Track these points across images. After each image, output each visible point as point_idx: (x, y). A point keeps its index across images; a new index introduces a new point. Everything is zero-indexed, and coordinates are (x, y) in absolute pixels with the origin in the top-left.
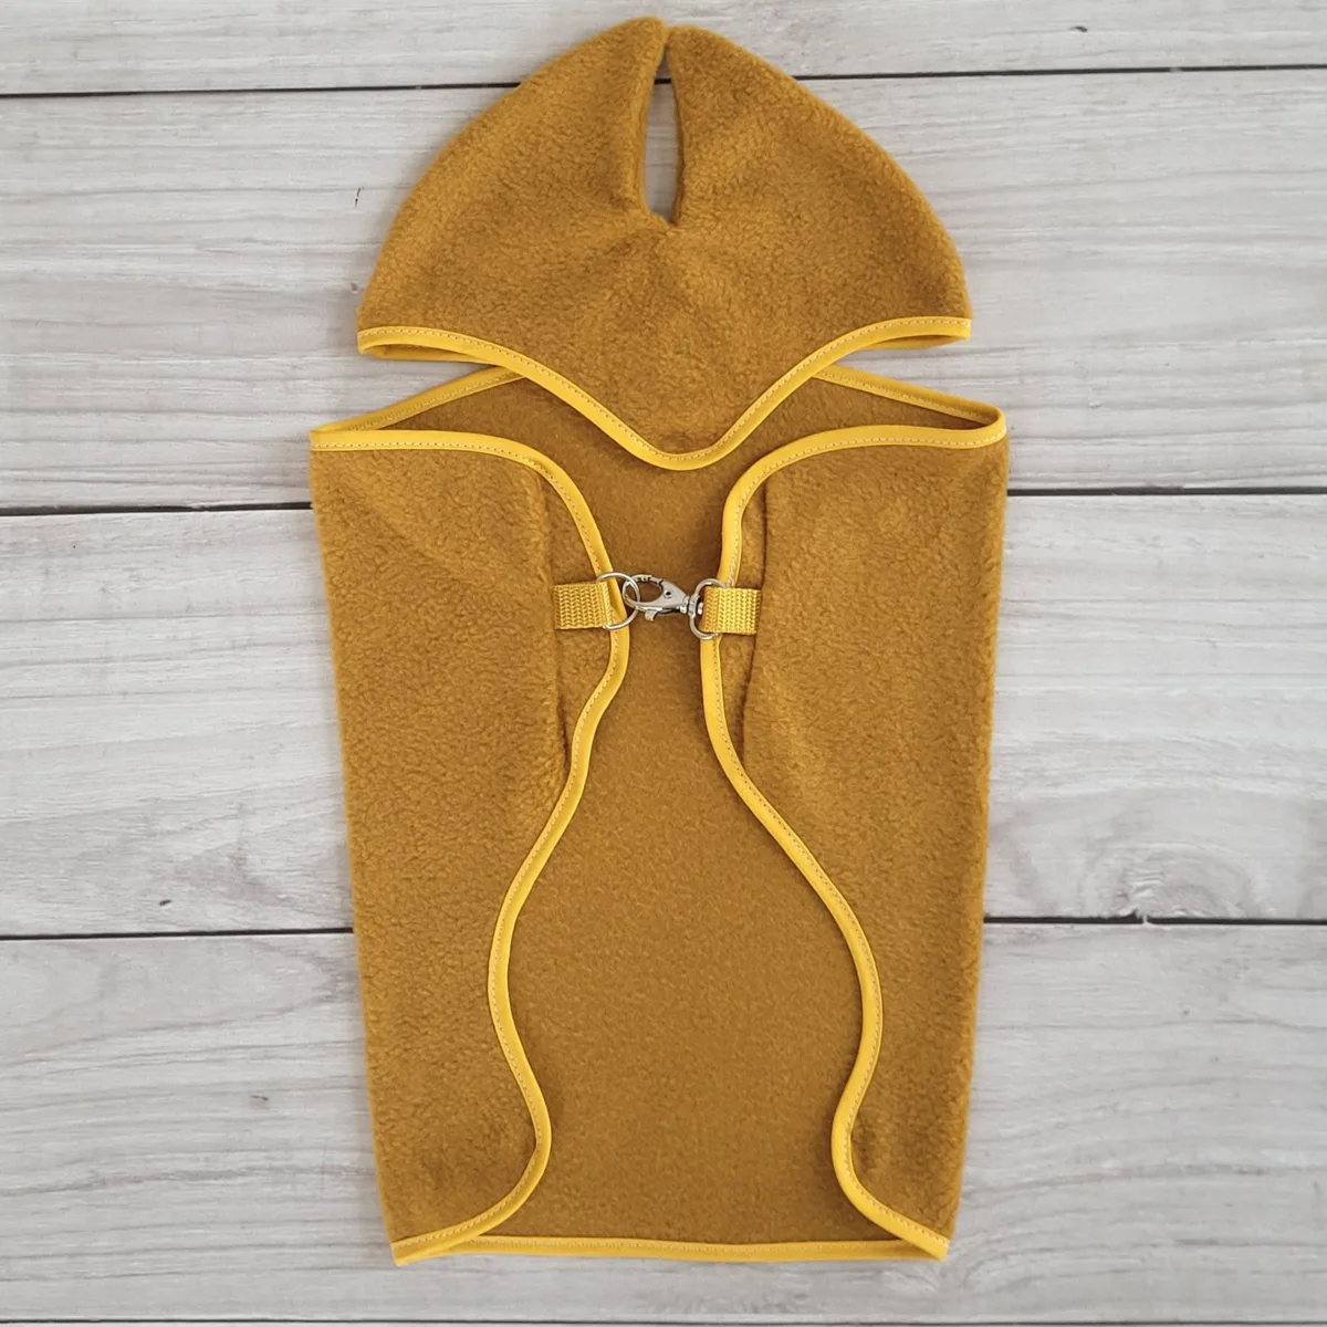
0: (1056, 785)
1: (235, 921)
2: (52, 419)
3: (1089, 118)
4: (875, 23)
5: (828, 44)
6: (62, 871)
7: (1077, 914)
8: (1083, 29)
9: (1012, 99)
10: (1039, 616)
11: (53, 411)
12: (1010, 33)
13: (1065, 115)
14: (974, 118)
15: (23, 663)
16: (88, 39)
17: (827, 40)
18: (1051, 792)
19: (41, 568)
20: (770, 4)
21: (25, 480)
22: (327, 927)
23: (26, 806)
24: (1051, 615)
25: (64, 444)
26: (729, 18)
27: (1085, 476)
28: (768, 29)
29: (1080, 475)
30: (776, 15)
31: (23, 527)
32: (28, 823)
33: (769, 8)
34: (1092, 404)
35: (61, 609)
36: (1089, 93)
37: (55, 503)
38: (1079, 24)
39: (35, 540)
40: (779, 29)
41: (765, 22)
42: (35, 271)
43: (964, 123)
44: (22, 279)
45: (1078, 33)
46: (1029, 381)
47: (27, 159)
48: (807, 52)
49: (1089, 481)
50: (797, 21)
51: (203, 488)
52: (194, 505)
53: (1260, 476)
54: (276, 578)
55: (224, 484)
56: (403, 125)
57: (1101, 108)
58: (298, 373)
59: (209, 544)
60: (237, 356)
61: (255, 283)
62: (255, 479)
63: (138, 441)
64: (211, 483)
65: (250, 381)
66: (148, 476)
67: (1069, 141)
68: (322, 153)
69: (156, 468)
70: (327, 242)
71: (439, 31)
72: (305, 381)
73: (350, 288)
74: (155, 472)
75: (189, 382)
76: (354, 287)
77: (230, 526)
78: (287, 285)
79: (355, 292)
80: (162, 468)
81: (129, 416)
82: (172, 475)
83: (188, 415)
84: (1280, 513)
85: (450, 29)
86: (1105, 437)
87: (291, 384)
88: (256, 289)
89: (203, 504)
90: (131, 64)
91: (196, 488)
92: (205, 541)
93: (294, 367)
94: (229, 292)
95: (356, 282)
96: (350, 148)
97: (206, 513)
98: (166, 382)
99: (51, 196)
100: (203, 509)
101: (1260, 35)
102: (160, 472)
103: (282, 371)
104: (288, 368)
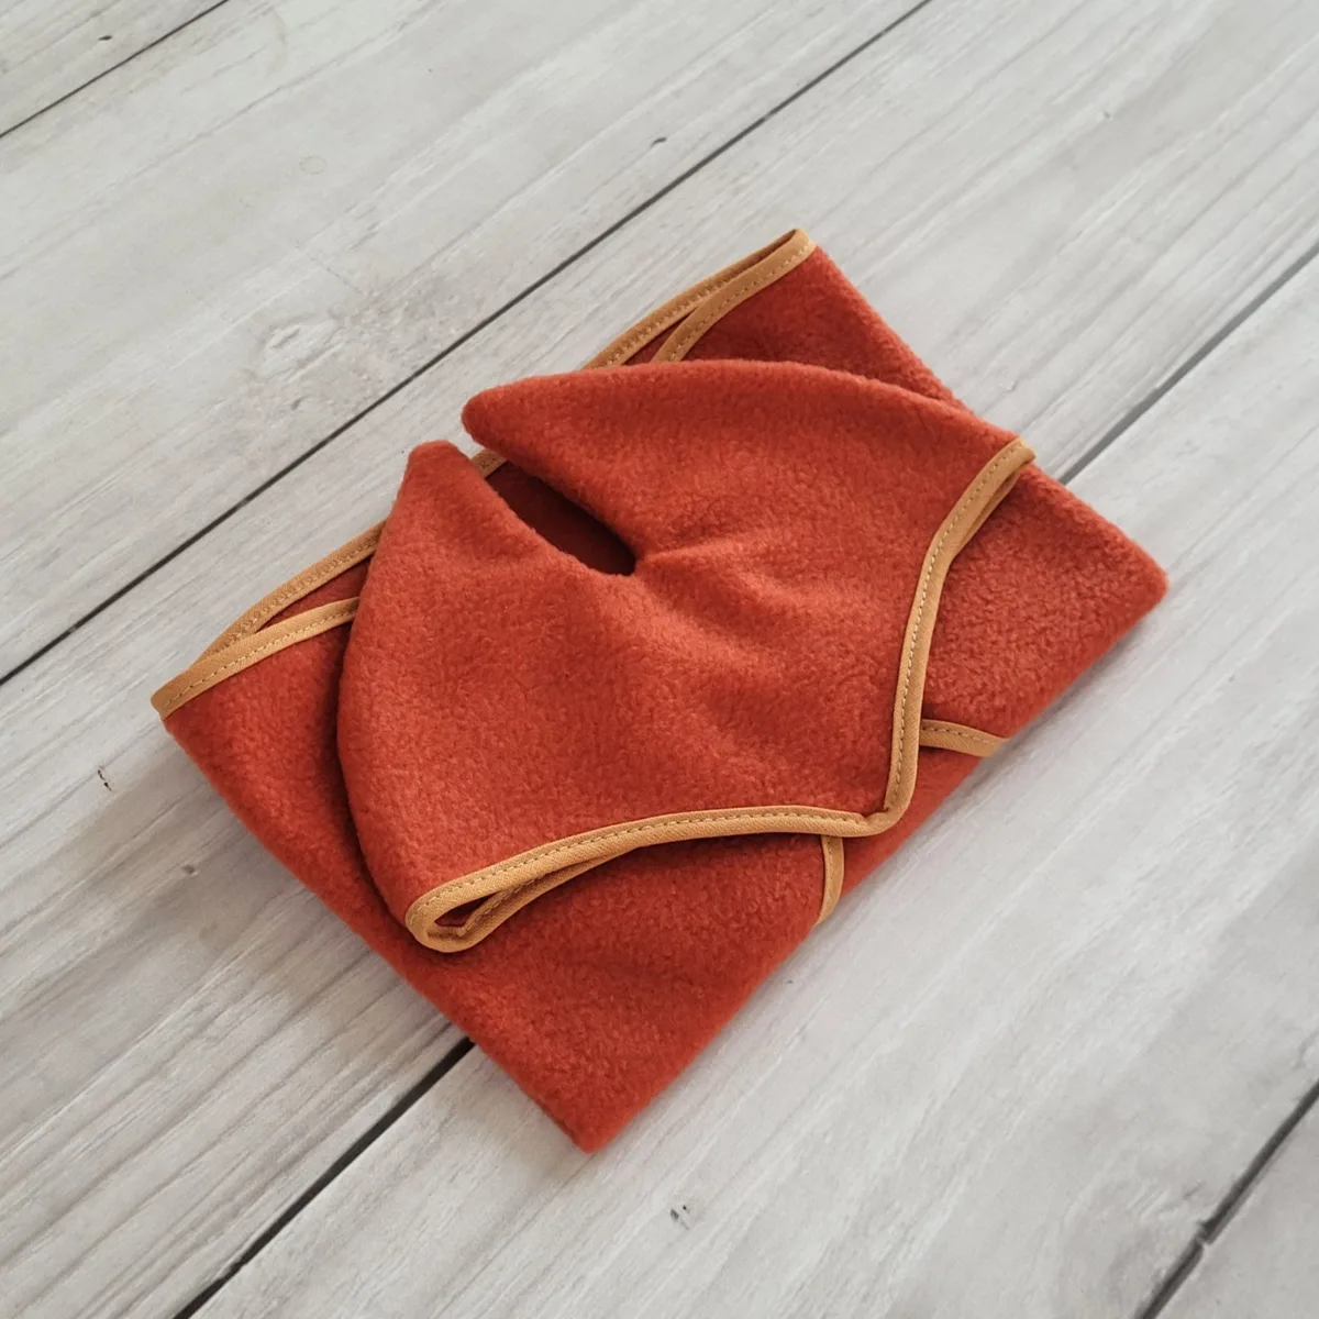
3: (742, 195)
4: (480, 256)
5: (456, 300)
8: (661, 140)
9: (663, 226)
12: (606, 183)
13: (721, 207)
14: (650, 261)
17: (451, 298)
20: (367, 309)
26: (339, 346)
28: (387, 328)
30: (381, 313)
33: (367, 313)
34: (1009, 388)
36: (721, 178)
38: (655, 138)
40: (396, 321)
41: (378, 325)
43: (645, 271)
45: (661, 145)
48: (443, 318)
49: (1082, 446)
50: (407, 303)
51: (213, 1244)
52: (219, 1274)
53: (1200, 332)
54: (407, 1261)
55: (235, 1214)
56: (91, 674)
57: (744, 180)
58: (208, 1011)
59: (284, 1301)
60: (109, 1061)
61: (63, 963)
62: (270, 1172)
63: (74, 1265)
64: (218, 1229)
65: (159, 1070)
66: (126, 1295)
67: (747, 220)
68: (17, 772)
69: (129, 1275)
70: (112, 851)
71: (46, 564)
72: (226, 1013)
73: (184, 875)
74: (131, 1280)
75: (79, 1139)
76: (190, 869)
77: (290, 1254)
78: (106, 933)
79: (195, 873)
80: (136, 1269)
81: (33, 1247)
82: (159, 1264)
83: (114, 1176)
84: (1248, 348)
85: (56, 554)
86: (1050, 403)
87: (211, 1031)
88: (70, 968)
89: (230, 1261)
91: (205, 1250)
92: (275, 1303)
93: (199, 1008)
94: (37, 998)
95: (186, 863)
96: (47, 743)
97: (246, 1270)
98: (48, 1165)
100: (235, 1268)
102: (137, 1275)
103: (189, 1025)
104: (192, 1016)
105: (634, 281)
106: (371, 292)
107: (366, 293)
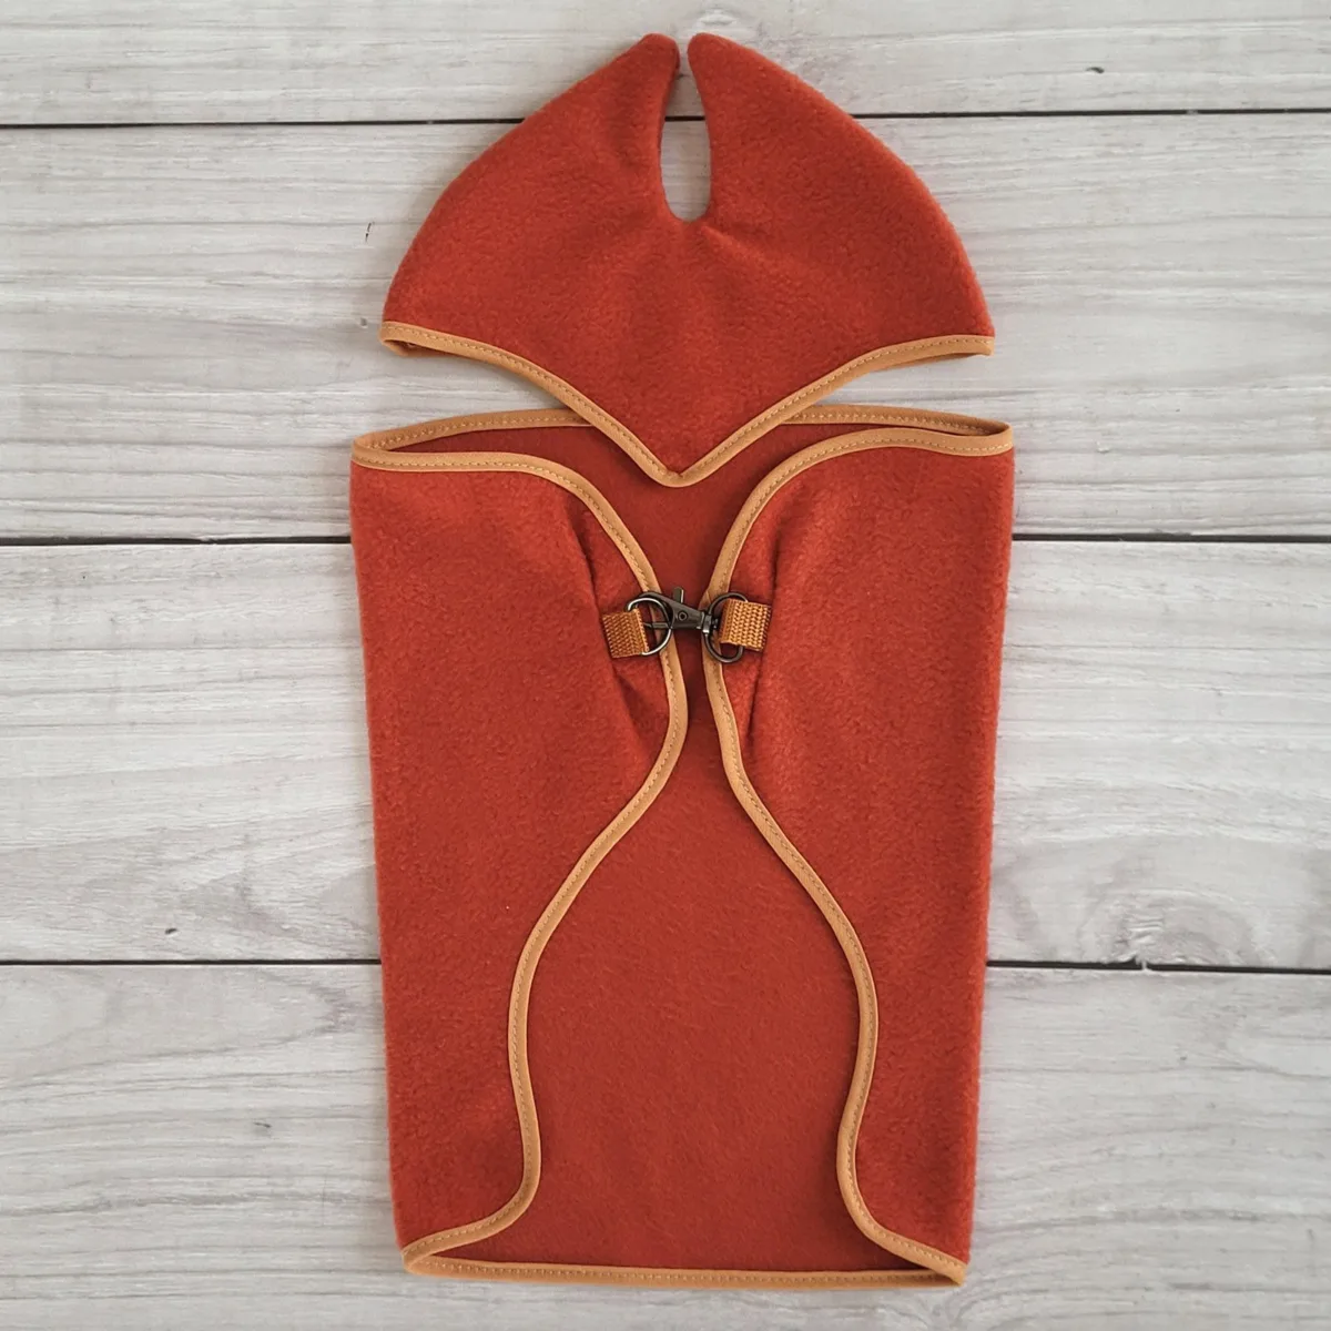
0: (1058, 830)
1: (241, 951)
2: (63, 450)
3: (1104, 160)
4: (890, 62)
5: (841, 83)
6: (69, 898)
7: (1076, 959)
8: (1099, 70)
9: (1025, 140)
10: (1044, 662)
11: (64, 442)
12: (1025, 74)
13: (1079, 158)
14: (988, 159)
15: (32, 692)
16: (101, 70)
18: (1053, 837)
19: (50, 597)
20: (784, 42)
21: (35, 511)
22: (330, 958)
23: (35, 833)
24: (1056, 660)
25: (74, 475)
27: (1093, 521)
29: (1088, 521)
30: (790, 52)
31: (33, 557)
32: (35, 850)
33: (781, 45)
34: (1101, 450)
35: (71, 639)
36: (1105, 135)
37: (66, 534)
38: (1095, 65)
39: (45, 570)
42: (47, 301)
43: (977, 164)
44: (35, 310)
45: (1093, 73)
46: (1039, 425)
47: (40, 191)
49: (1096, 526)
50: (810, 59)
51: (212, 521)
52: (202, 538)
53: (1268, 525)
54: (283, 612)
55: (233, 517)
56: (416, 160)
57: (1116, 150)
58: (308, 407)
59: (218, 576)
60: (244, 389)
61: (265, 317)
62: (262, 513)
63: (149, 473)
64: (219, 517)
65: (260, 415)
66: (158, 508)
67: (1083, 183)
68: (334, 187)
69: (166, 501)
70: (339, 276)
71: (452, 65)
72: (315, 416)
73: (359, 323)
74: (164, 504)
75: (198, 415)
76: (364, 322)
77: (239, 558)
78: (297, 320)
79: (365, 327)
80: (172, 500)
81: (139, 447)
82: (182, 508)
83: (198, 448)
84: (1287, 562)
85: (461, 65)
86: (1115, 482)
87: (299, 418)
88: (266, 323)
89: (212, 537)
90: (144, 96)
91: (207, 521)
92: (213, 574)
93: (304, 401)
94: (239, 325)
95: (365, 317)
96: (360, 182)
97: (214, 546)
98: (177, 415)
99: (61, 227)
100: (211, 542)
101: (1278, 78)
102: (170, 504)
103: (292, 406)
104: (297, 402)
105: (963, 166)
106: (798, 32)
107: (795, 28)
